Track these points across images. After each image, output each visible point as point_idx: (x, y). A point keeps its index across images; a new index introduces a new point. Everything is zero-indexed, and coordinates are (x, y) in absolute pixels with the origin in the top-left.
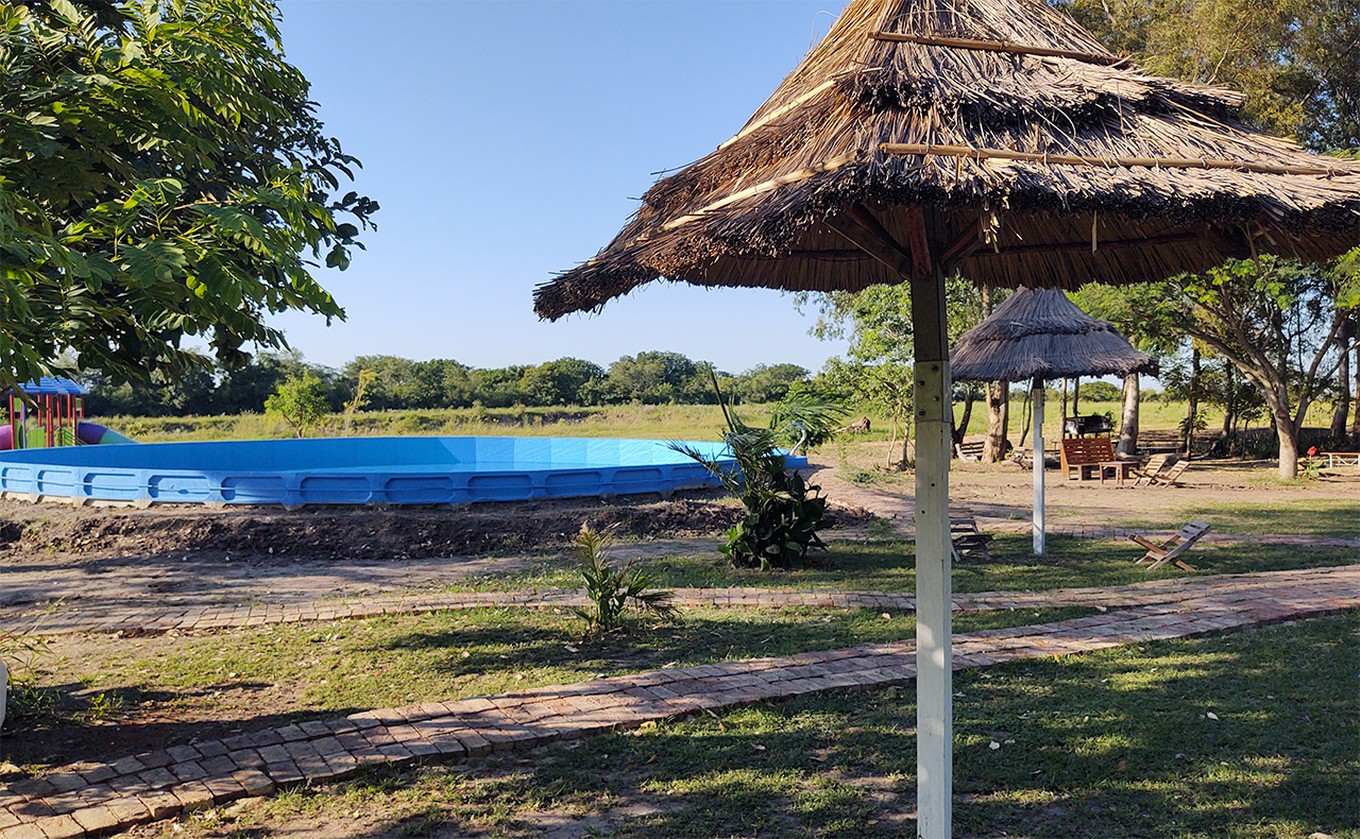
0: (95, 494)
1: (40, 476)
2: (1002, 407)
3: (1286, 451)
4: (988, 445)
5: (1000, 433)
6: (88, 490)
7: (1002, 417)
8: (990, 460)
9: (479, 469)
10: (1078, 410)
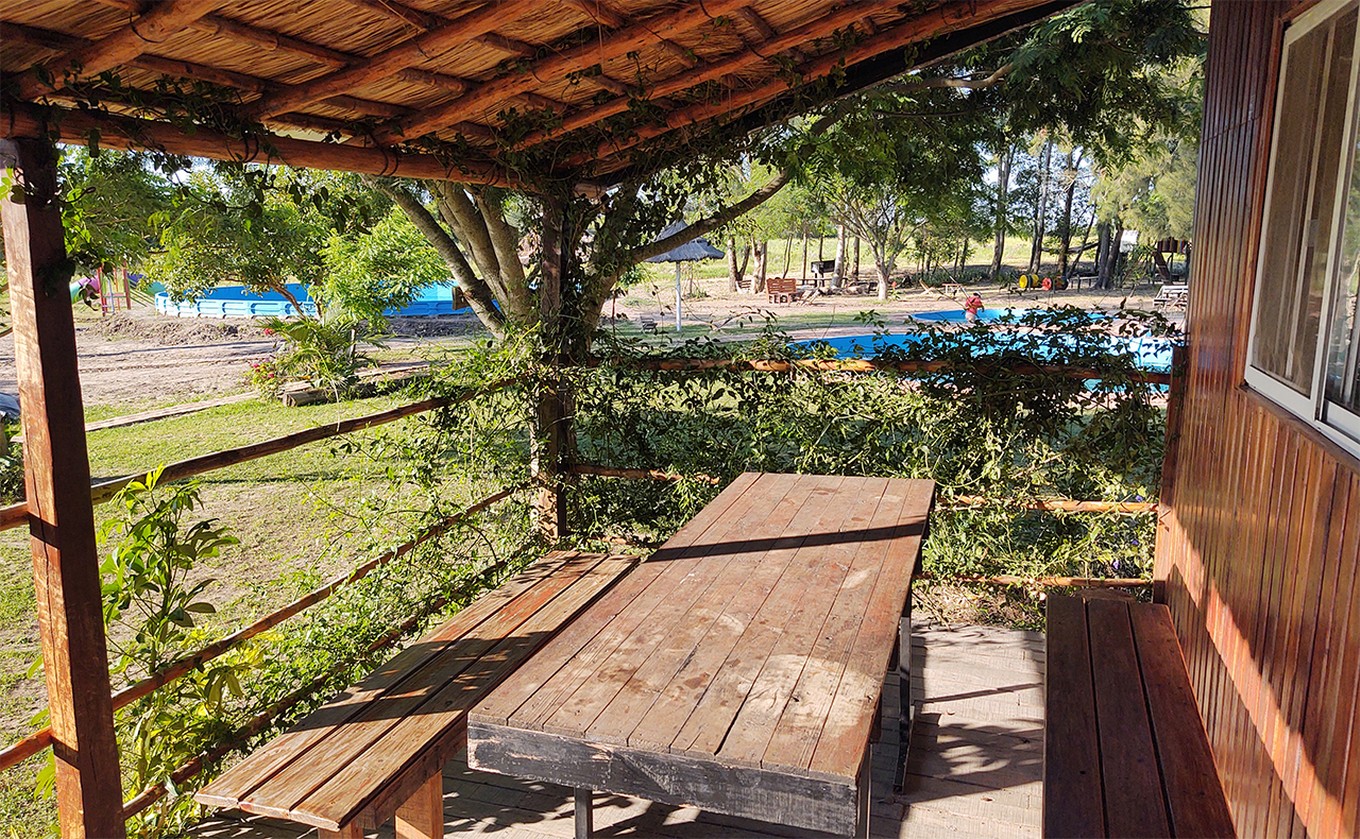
0: (257, 313)
1: (223, 305)
2: (762, 257)
3: (881, 287)
4: (753, 283)
5: (760, 275)
6: (253, 311)
7: (762, 264)
8: (754, 292)
9: (439, 299)
10: (823, 256)
